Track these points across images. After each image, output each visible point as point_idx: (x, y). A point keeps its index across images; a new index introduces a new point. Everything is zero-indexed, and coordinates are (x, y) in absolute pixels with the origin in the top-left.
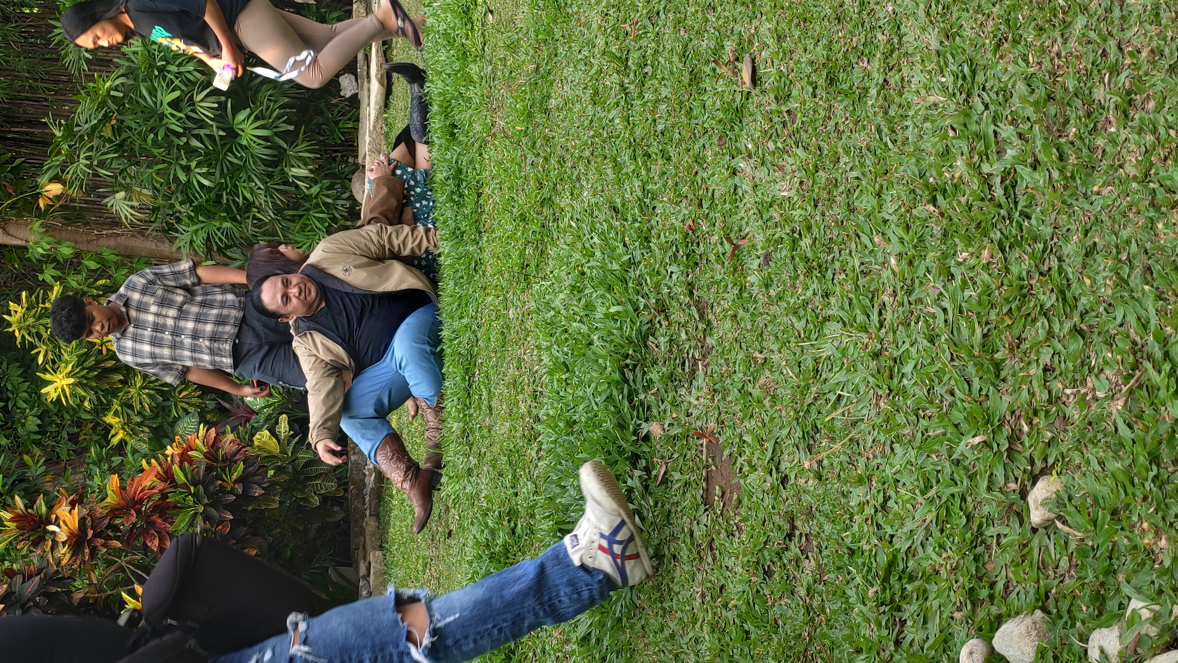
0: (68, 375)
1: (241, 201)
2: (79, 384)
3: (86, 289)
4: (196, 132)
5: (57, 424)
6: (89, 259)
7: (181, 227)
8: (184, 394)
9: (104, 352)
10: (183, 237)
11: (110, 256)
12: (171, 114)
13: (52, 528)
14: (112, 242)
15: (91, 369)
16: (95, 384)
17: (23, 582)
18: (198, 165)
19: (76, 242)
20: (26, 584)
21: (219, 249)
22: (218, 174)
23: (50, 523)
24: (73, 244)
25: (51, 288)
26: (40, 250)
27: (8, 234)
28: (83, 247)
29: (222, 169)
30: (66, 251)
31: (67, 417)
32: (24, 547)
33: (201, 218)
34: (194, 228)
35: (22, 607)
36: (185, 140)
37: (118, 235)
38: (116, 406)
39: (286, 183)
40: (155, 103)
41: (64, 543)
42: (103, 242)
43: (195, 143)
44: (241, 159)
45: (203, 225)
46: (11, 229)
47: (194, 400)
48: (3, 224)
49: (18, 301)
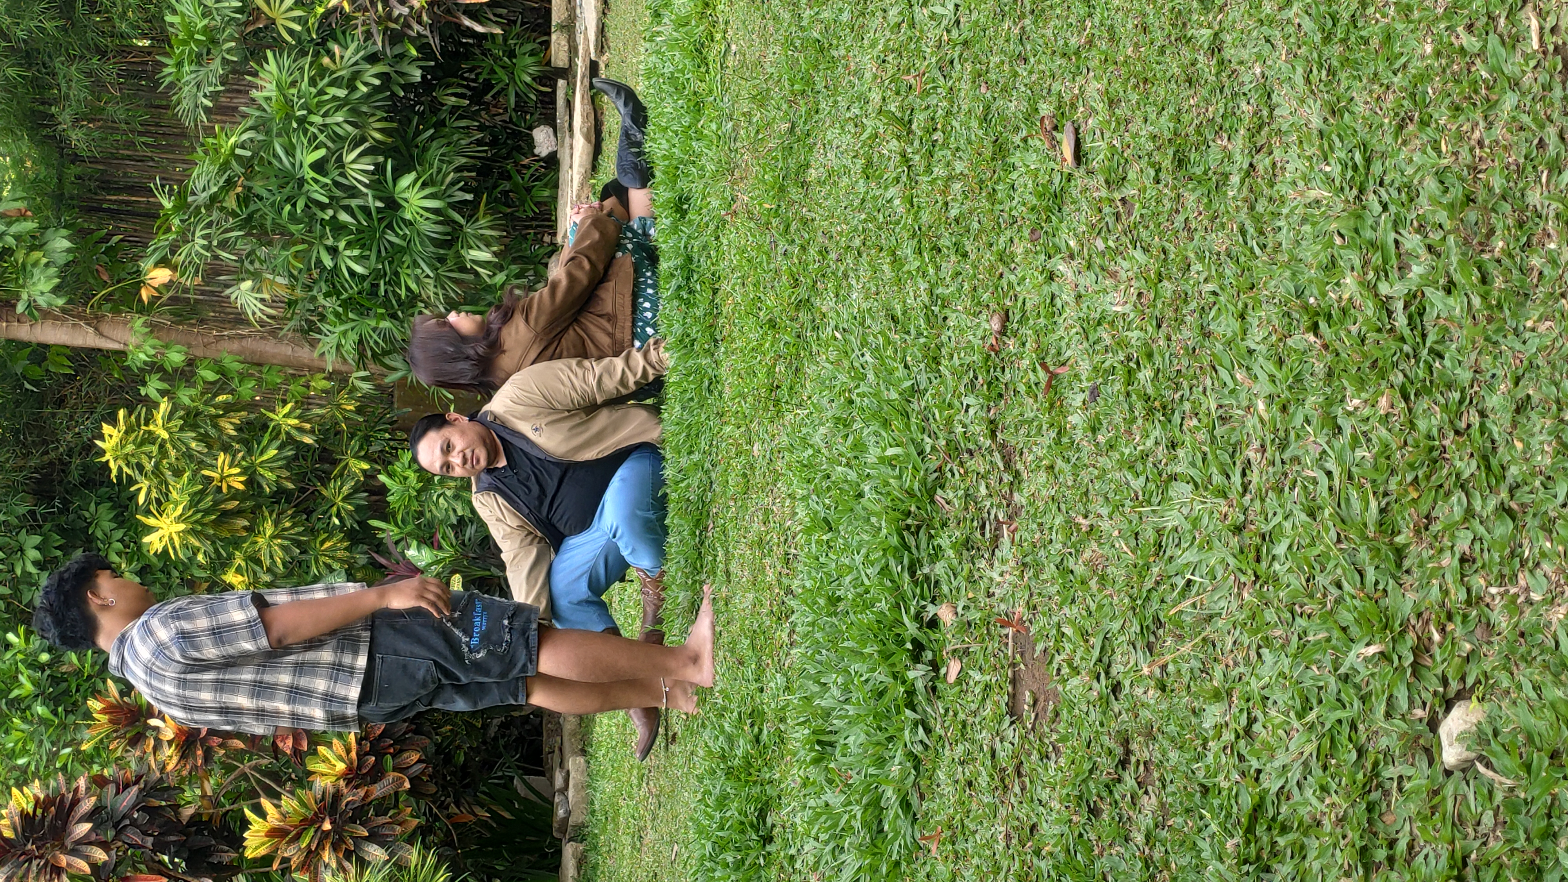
0: (179, 520)
1: (403, 293)
2: (193, 532)
3: (201, 407)
4: (346, 202)
5: (162, 584)
6: (205, 368)
7: (325, 327)
8: (327, 544)
9: (225, 490)
10: (327, 339)
11: (233, 365)
12: (313, 179)
13: (153, 722)
14: (235, 346)
15: (207, 512)
16: (212, 532)
17: (117, 793)
18: (349, 245)
19: (189, 346)
20: (121, 797)
21: (374, 355)
22: (373, 257)
23: (152, 716)
24: (185, 349)
25: (157, 405)
26: (143, 356)
27: (102, 335)
28: (199, 352)
29: (379, 251)
30: (176, 357)
31: (176, 573)
32: (118, 747)
33: (351, 315)
34: (343, 328)
35: (116, 826)
36: (330, 212)
37: (243, 337)
38: (239, 560)
39: (463, 269)
40: (293, 165)
41: (170, 743)
42: (226, 345)
43: (344, 217)
44: (403, 238)
45: (353, 324)
46: (105, 328)
47: (339, 554)
48: (95, 322)
49: (114, 422)
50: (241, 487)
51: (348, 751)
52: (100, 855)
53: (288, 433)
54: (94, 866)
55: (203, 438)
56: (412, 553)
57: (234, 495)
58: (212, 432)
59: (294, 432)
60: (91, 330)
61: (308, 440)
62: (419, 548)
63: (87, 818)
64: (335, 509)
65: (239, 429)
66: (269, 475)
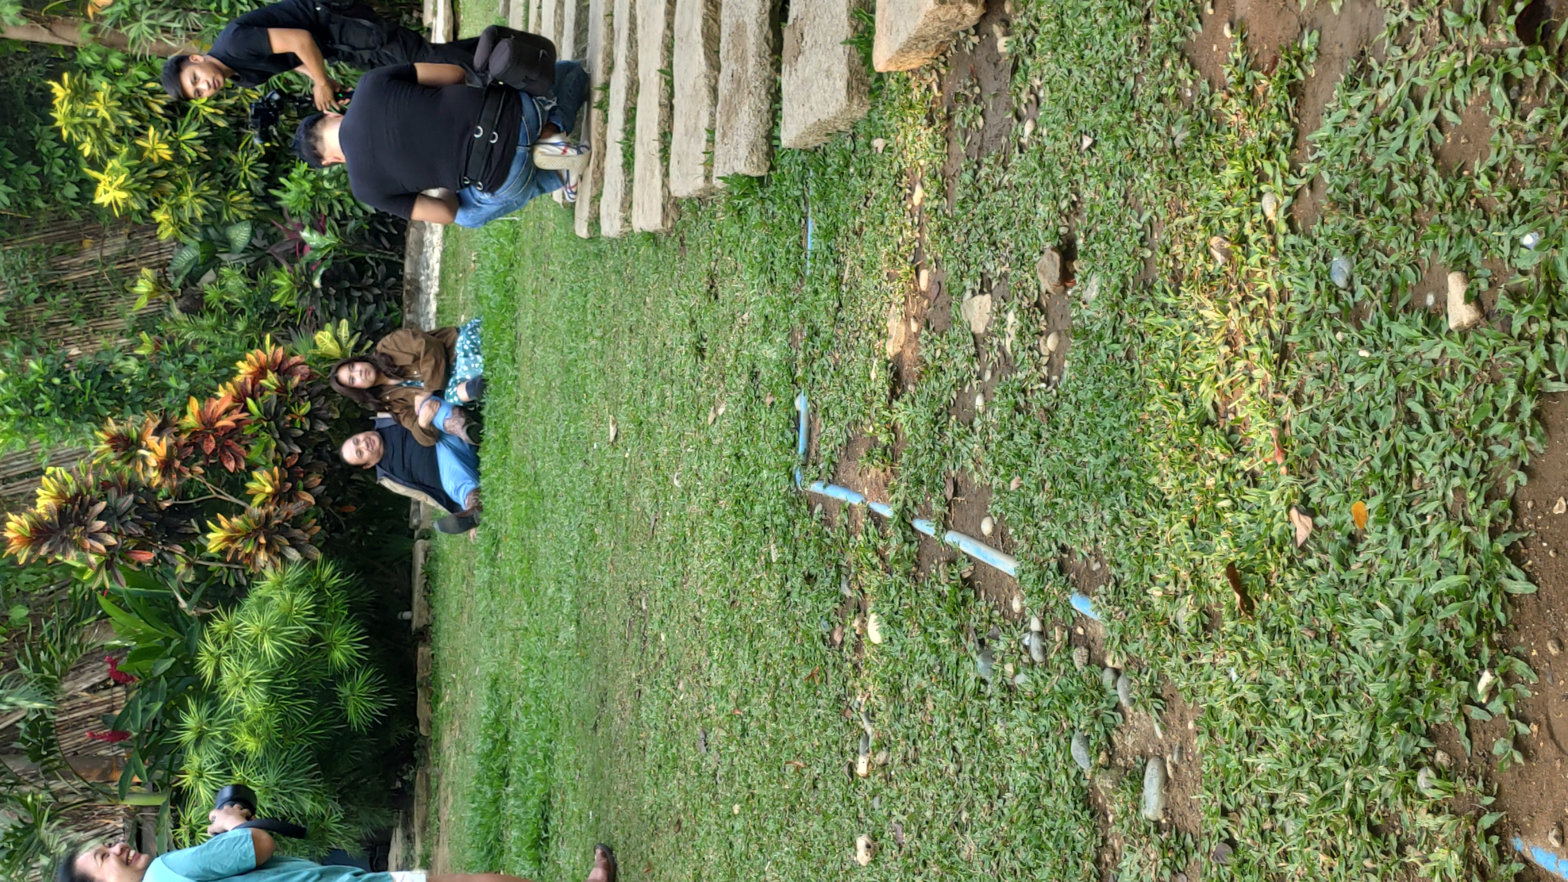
0: (121, 188)
6: (139, 70)
8: (237, 198)
9: (156, 160)
13: (142, 452)
15: (143, 182)
17: (119, 496)
20: (122, 500)
23: (141, 447)
26: (89, 60)
27: (55, 35)
30: (116, 61)
35: (119, 518)
38: (166, 207)
41: (155, 468)
46: (57, 29)
47: (245, 207)
48: (48, 23)
49: (60, 81)
50: (168, 158)
51: (274, 479)
52: (111, 540)
53: (206, 119)
54: (108, 547)
55: (137, 117)
56: (305, 234)
57: (164, 164)
58: (144, 111)
59: (210, 118)
60: (46, 31)
61: (222, 124)
62: (311, 232)
63: (100, 517)
64: (242, 174)
65: (164, 107)
66: (190, 151)
